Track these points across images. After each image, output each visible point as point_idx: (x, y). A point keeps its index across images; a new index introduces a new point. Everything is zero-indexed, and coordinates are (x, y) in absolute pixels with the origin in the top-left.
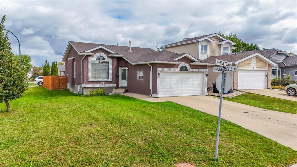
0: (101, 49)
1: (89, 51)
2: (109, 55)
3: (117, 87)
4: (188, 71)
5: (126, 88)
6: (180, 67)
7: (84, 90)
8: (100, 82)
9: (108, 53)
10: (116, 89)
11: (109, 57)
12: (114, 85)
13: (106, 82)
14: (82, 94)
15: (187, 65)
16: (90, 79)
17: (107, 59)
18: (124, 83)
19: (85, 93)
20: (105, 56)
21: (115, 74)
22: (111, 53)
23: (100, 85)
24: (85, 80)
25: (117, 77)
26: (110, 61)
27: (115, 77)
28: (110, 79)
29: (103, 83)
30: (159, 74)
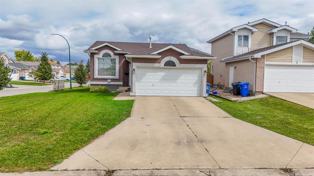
0: (107, 46)
1: (93, 49)
2: (115, 52)
4: (176, 66)
6: (163, 62)
8: (106, 80)
9: (113, 50)
10: (123, 87)
11: (116, 54)
12: (121, 83)
15: (174, 59)
16: (96, 76)
17: (113, 56)
20: (111, 53)
22: (117, 50)
23: (106, 83)
24: (91, 77)
26: (117, 58)
27: (122, 74)
28: (117, 77)
29: (109, 81)
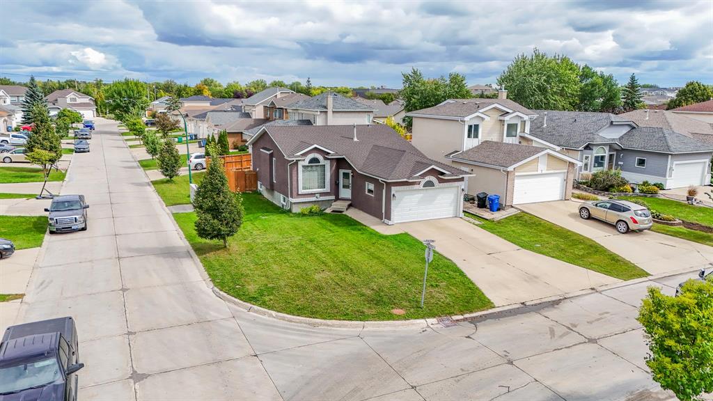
0: (315, 149)
1: (299, 154)
2: (326, 156)
3: (337, 199)
4: (434, 186)
5: (350, 200)
6: (422, 183)
7: (294, 206)
8: (313, 194)
9: (324, 154)
10: (335, 202)
11: (326, 159)
12: (333, 197)
13: (322, 194)
14: (290, 211)
15: (433, 179)
16: (301, 191)
17: (322, 162)
18: (346, 193)
19: (294, 211)
20: (320, 157)
21: (334, 182)
22: (328, 153)
23: (314, 199)
24: (295, 193)
25: (337, 185)
26: (327, 164)
27: (334, 186)
28: (327, 189)
29: (318, 195)
30: (394, 195)
